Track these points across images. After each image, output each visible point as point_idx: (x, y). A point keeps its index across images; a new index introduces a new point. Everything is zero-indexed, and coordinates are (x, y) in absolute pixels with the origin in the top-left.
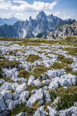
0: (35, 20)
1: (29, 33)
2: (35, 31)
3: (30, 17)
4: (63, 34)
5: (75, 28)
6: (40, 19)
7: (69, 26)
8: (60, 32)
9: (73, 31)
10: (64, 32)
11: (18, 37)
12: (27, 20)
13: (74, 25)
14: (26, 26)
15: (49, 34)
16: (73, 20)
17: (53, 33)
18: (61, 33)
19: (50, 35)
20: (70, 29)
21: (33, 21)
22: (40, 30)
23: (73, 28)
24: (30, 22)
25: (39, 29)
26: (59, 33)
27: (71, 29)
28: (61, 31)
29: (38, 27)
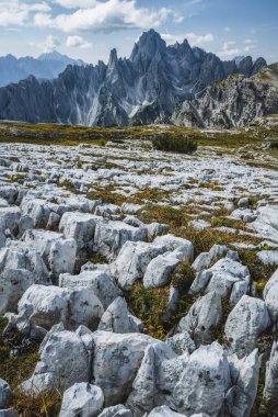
0: (128, 61)
1: (110, 108)
2: (129, 101)
3: (114, 53)
4: (227, 107)
5: (266, 87)
6: (145, 59)
7: (247, 80)
8: (216, 103)
9: (262, 99)
10: (231, 100)
11: (74, 119)
12: (101, 63)
13: (264, 76)
14: (100, 83)
15: (180, 108)
16: (258, 60)
17: (191, 107)
18: (220, 106)
19: (182, 111)
20: (250, 92)
21: (121, 65)
22: (147, 95)
23: (259, 88)
24: (111, 69)
25: (143, 93)
26: (214, 107)
27: (255, 90)
28: (221, 98)
29: (140, 84)
